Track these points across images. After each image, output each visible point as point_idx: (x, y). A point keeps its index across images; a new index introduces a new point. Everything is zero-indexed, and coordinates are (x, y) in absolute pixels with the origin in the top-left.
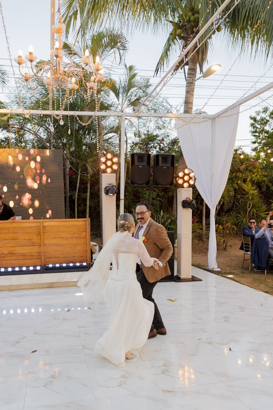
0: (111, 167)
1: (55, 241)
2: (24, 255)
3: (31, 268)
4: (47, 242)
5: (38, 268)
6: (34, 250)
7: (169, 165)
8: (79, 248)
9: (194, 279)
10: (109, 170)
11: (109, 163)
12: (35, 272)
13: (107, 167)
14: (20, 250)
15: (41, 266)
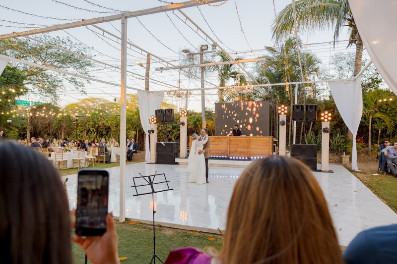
0: (284, 112)
1: (255, 147)
2: (241, 152)
3: (243, 158)
4: (251, 147)
5: (246, 158)
6: (245, 150)
7: (314, 110)
8: (266, 150)
9: (329, 172)
10: (283, 113)
11: (283, 110)
12: (245, 160)
13: (282, 111)
14: (239, 150)
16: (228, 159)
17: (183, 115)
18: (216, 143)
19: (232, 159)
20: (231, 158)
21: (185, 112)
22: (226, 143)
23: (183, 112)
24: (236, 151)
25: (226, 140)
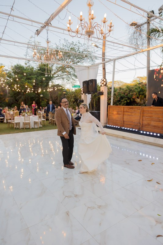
14: (153, 123)
15: (160, 134)
16: (138, 133)
17: (103, 85)
18: (130, 114)
19: (143, 134)
20: (142, 132)
21: (104, 82)
22: (139, 114)
23: (103, 82)
24: (148, 125)
25: (140, 111)
